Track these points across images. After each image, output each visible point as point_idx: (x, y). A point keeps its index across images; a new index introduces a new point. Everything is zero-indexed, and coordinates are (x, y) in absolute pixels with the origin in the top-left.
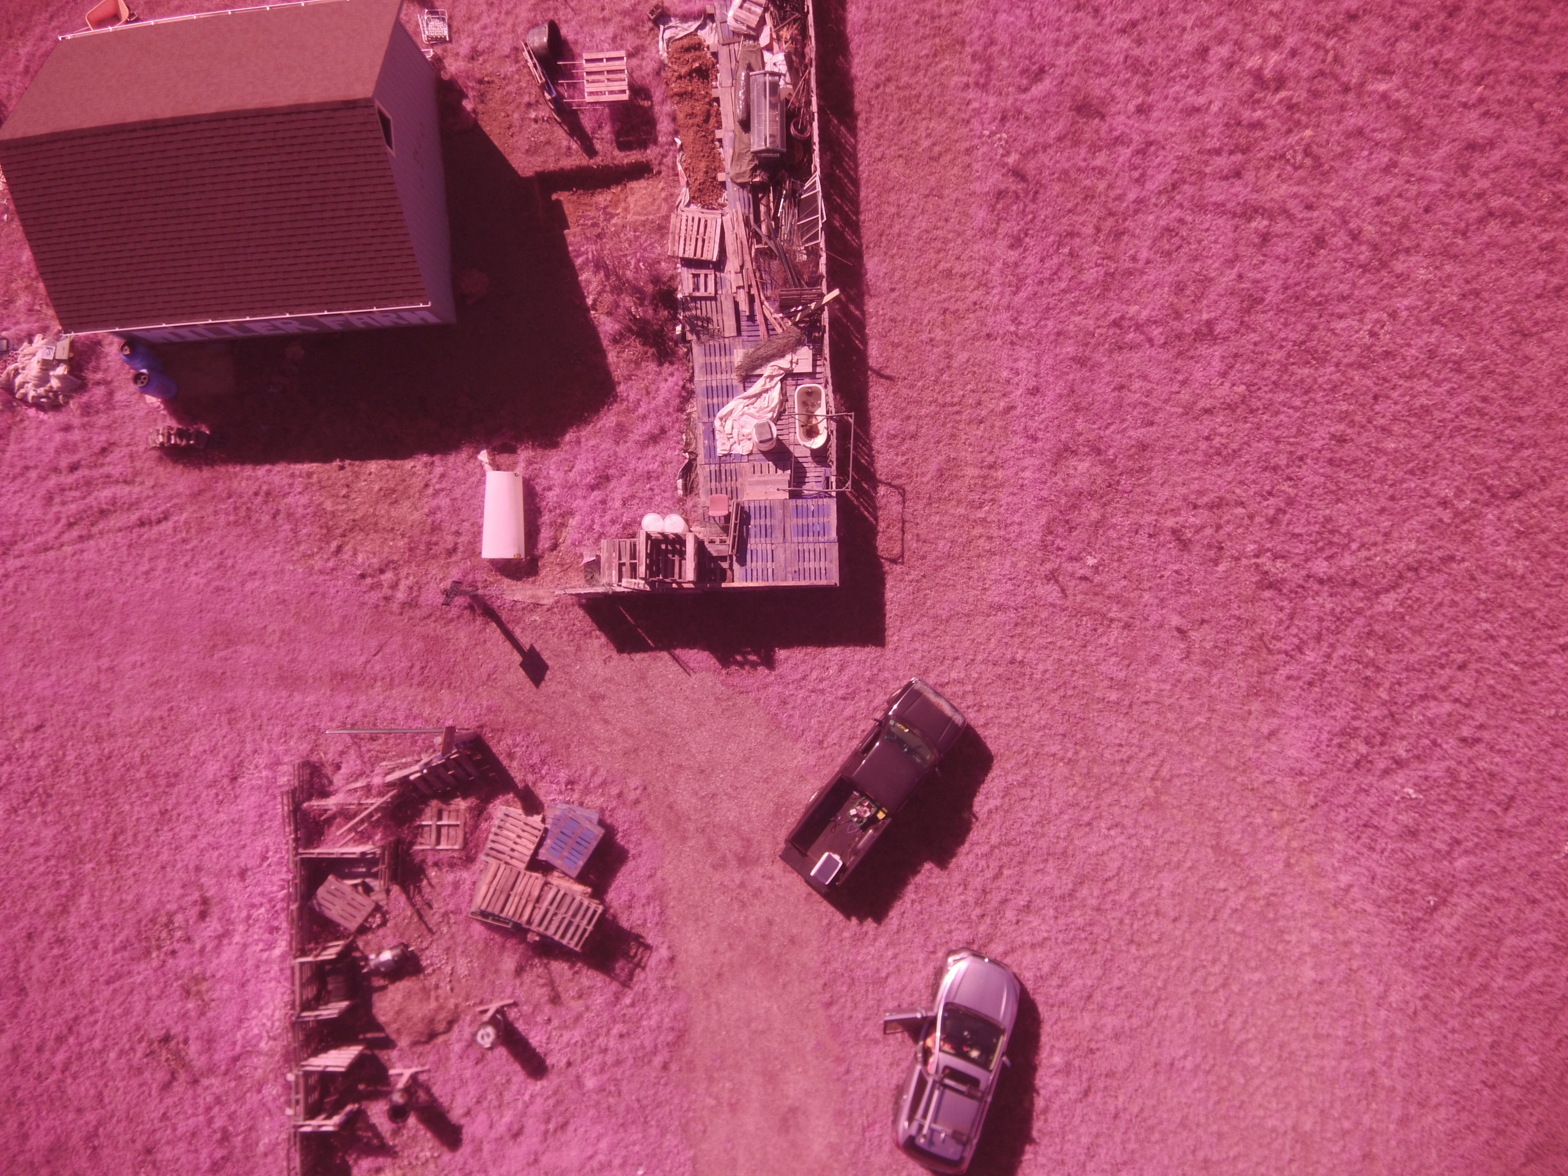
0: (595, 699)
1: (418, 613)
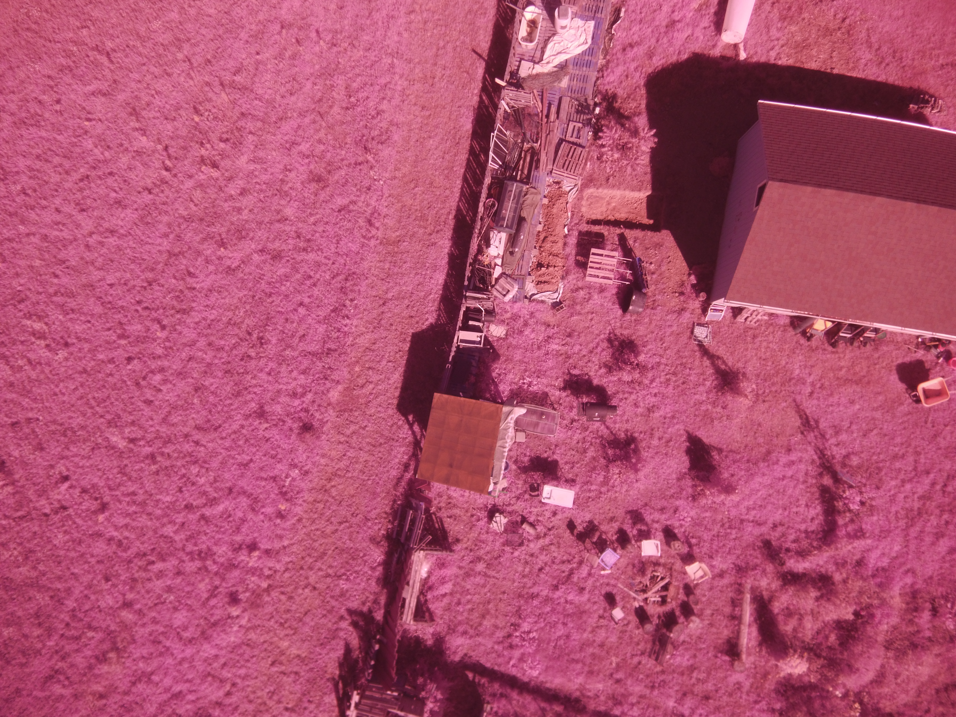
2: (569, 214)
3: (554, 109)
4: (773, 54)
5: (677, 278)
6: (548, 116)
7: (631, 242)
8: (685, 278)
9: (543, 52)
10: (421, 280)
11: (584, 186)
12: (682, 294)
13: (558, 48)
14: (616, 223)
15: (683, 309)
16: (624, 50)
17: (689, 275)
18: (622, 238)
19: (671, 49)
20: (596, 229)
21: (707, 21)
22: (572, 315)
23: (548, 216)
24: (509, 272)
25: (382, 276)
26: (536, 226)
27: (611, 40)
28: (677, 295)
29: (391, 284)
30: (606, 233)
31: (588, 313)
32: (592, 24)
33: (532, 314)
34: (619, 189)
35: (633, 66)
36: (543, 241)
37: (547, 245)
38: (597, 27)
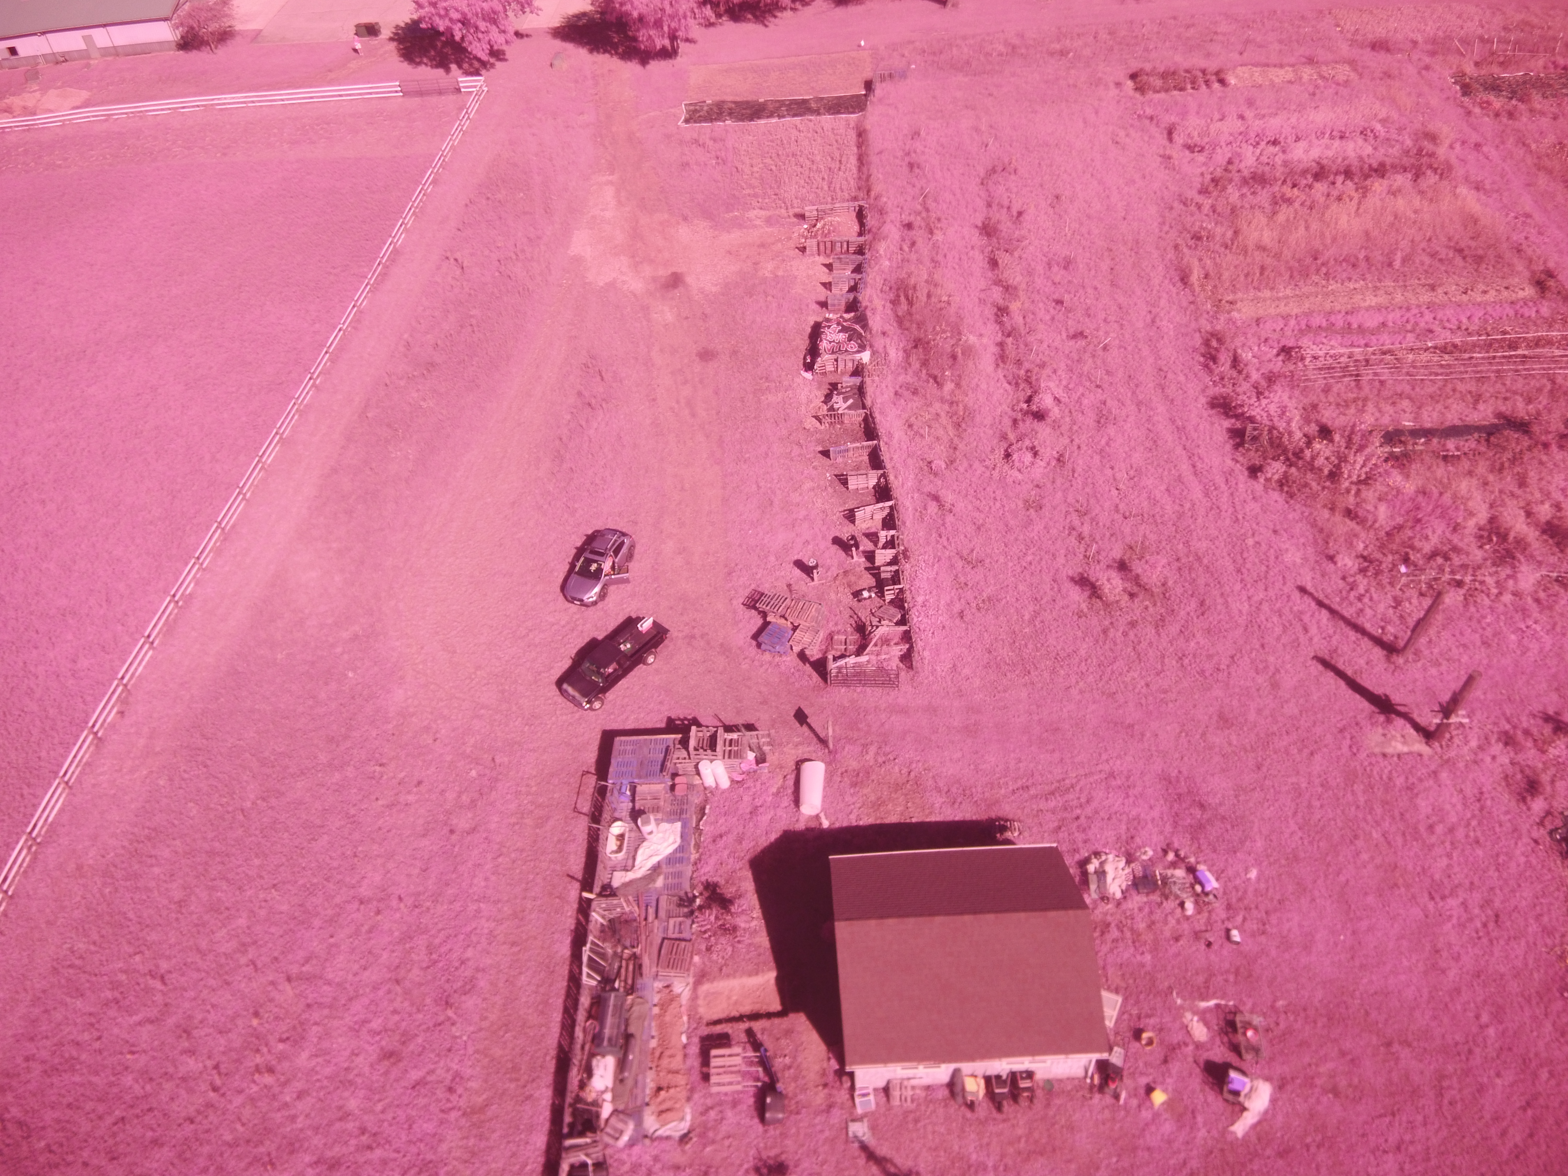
0: (765, 702)
1: (862, 741)
2: (685, 1018)
3: (651, 911)
4: (853, 817)
5: (817, 1067)
6: (646, 919)
7: (759, 1036)
8: (825, 1065)
9: (634, 859)
10: (514, 1149)
11: (698, 982)
12: (825, 1085)
13: (648, 852)
14: (740, 1018)
15: (830, 1107)
16: (714, 841)
17: (829, 1059)
18: (750, 1033)
19: (758, 831)
20: (718, 1029)
21: (787, 801)
22: (705, 1146)
23: (662, 1026)
24: (621, 1107)
25: (466, 1156)
26: (647, 1041)
27: (700, 835)
28: (820, 1088)
29: (477, 1165)
30: (730, 1031)
31: (723, 1139)
32: (678, 825)
33: (656, 1159)
34: (735, 977)
35: (726, 853)
36: (660, 1058)
37: (665, 1062)
38: (684, 827)
